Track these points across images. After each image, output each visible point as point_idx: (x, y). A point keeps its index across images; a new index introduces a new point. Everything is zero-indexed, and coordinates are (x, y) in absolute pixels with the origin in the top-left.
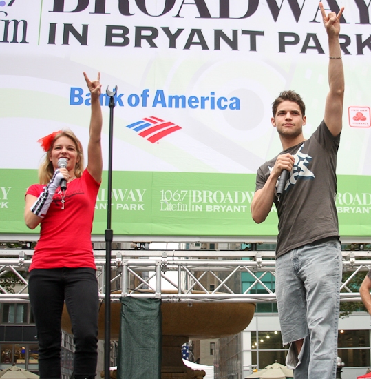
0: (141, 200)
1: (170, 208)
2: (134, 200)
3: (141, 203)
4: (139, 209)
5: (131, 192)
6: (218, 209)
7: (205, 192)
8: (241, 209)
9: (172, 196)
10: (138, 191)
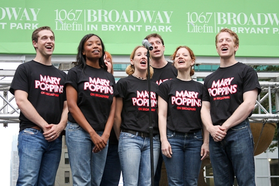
0: (168, 22)
1: (196, 29)
2: (162, 21)
3: (168, 25)
4: (167, 31)
5: (159, 14)
6: (242, 31)
7: (229, 14)
8: (264, 31)
9: (198, 18)
10: (165, 13)
